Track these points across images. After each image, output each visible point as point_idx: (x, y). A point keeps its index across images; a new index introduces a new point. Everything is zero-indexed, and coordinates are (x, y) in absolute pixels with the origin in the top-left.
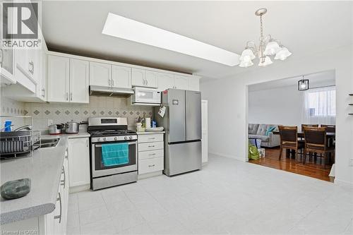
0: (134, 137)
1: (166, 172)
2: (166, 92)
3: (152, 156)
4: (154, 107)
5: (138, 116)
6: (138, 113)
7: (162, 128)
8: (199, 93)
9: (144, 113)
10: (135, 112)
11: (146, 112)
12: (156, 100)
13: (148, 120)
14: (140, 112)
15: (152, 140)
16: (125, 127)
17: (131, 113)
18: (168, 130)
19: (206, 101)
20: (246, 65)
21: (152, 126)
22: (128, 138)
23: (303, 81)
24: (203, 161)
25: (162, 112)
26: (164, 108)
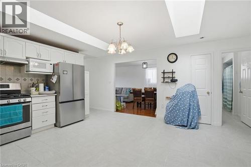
0: (28, 99)
1: (58, 125)
2: (57, 64)
3: (45, 114)
4: (47, 76)
5: (32, 82)
6: (31, 80)
7: (54, 92)
8: (83, 67)
9: (38, 80)
10: (28, 79)
11: (39, 79)
12: (49, 70)
13: (42, 86)
14: (33, 79)
15: (44, 101)
16: (18, 92)
17: (25, 80)
18: (59, 93)
19: (88, 72)
20: (112, 53)
21: (45, 90)
22: (22, 100)
23: (145, 63)
24: (86, 114)
25: (54, 80)
26: (56, 76)
